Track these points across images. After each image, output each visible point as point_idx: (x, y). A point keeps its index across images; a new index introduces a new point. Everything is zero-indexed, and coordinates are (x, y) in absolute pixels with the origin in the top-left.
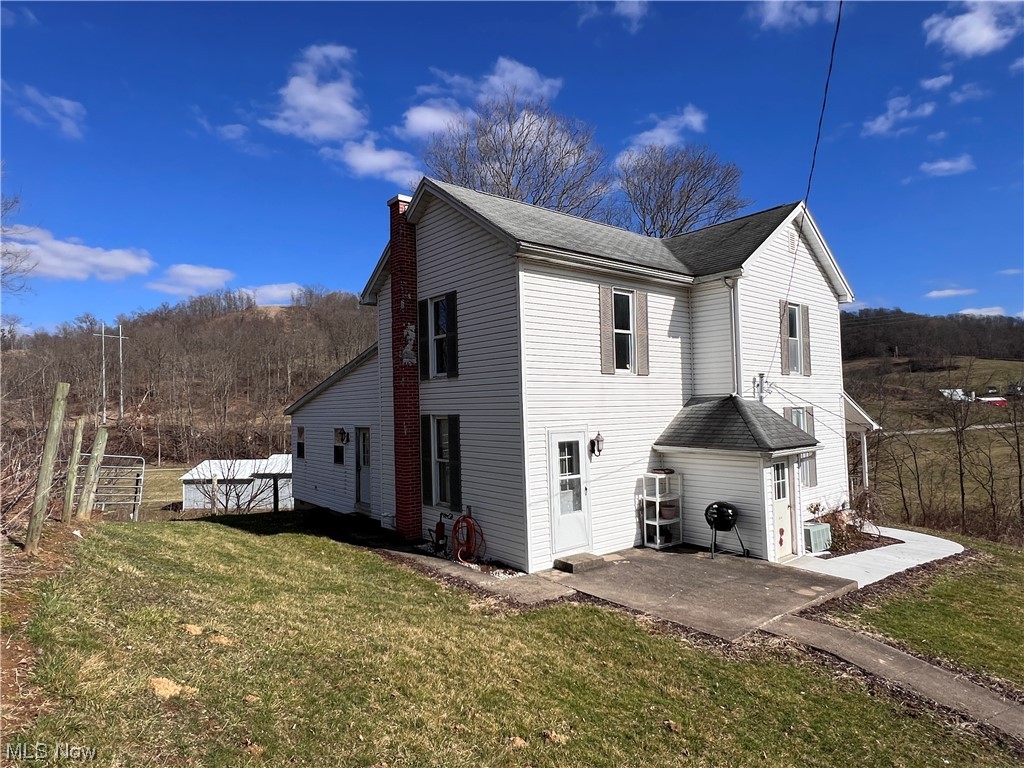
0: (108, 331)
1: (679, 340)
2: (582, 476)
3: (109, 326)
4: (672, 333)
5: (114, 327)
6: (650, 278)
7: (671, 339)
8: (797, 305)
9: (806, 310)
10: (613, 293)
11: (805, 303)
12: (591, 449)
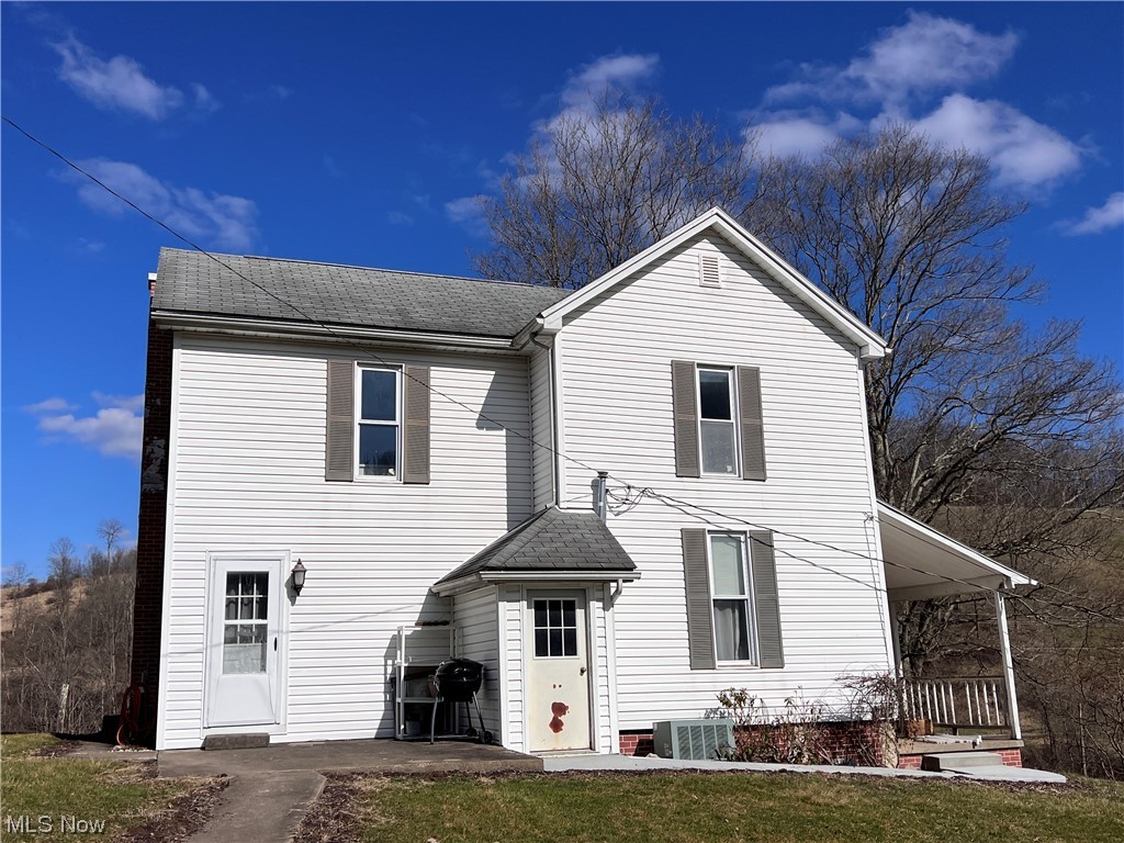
1: (504, 432)
2: (271, 621)
4: (486, 421)
6: (434, 346)
7: (484, 432)
8: (732, 368)
9: (751, 377)
10: (358, 372)
11: (750, 363)
12: (295, 589)
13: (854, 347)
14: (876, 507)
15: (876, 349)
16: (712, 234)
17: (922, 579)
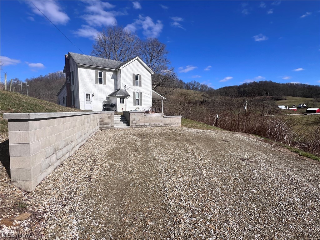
0: (23, 83)
1: (114, 80)
2: (91, 99)
3: (23, 82)
5: (25, 82)
6: (106, 69)
7: (112, 79)
9: (140, 76)
10: (98, 72)
11: (140, 74)
12: (93, 95)
13: (151, 73)
14: (152, 90)
15: (153, 74)
16: (137, 59)
17: (155, 98)
